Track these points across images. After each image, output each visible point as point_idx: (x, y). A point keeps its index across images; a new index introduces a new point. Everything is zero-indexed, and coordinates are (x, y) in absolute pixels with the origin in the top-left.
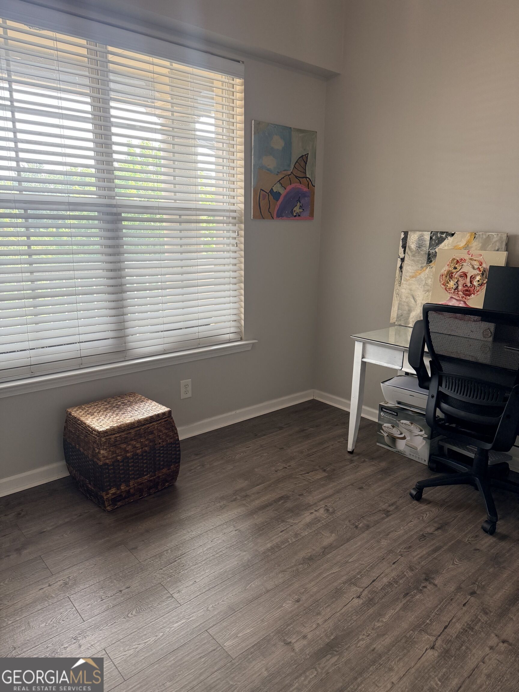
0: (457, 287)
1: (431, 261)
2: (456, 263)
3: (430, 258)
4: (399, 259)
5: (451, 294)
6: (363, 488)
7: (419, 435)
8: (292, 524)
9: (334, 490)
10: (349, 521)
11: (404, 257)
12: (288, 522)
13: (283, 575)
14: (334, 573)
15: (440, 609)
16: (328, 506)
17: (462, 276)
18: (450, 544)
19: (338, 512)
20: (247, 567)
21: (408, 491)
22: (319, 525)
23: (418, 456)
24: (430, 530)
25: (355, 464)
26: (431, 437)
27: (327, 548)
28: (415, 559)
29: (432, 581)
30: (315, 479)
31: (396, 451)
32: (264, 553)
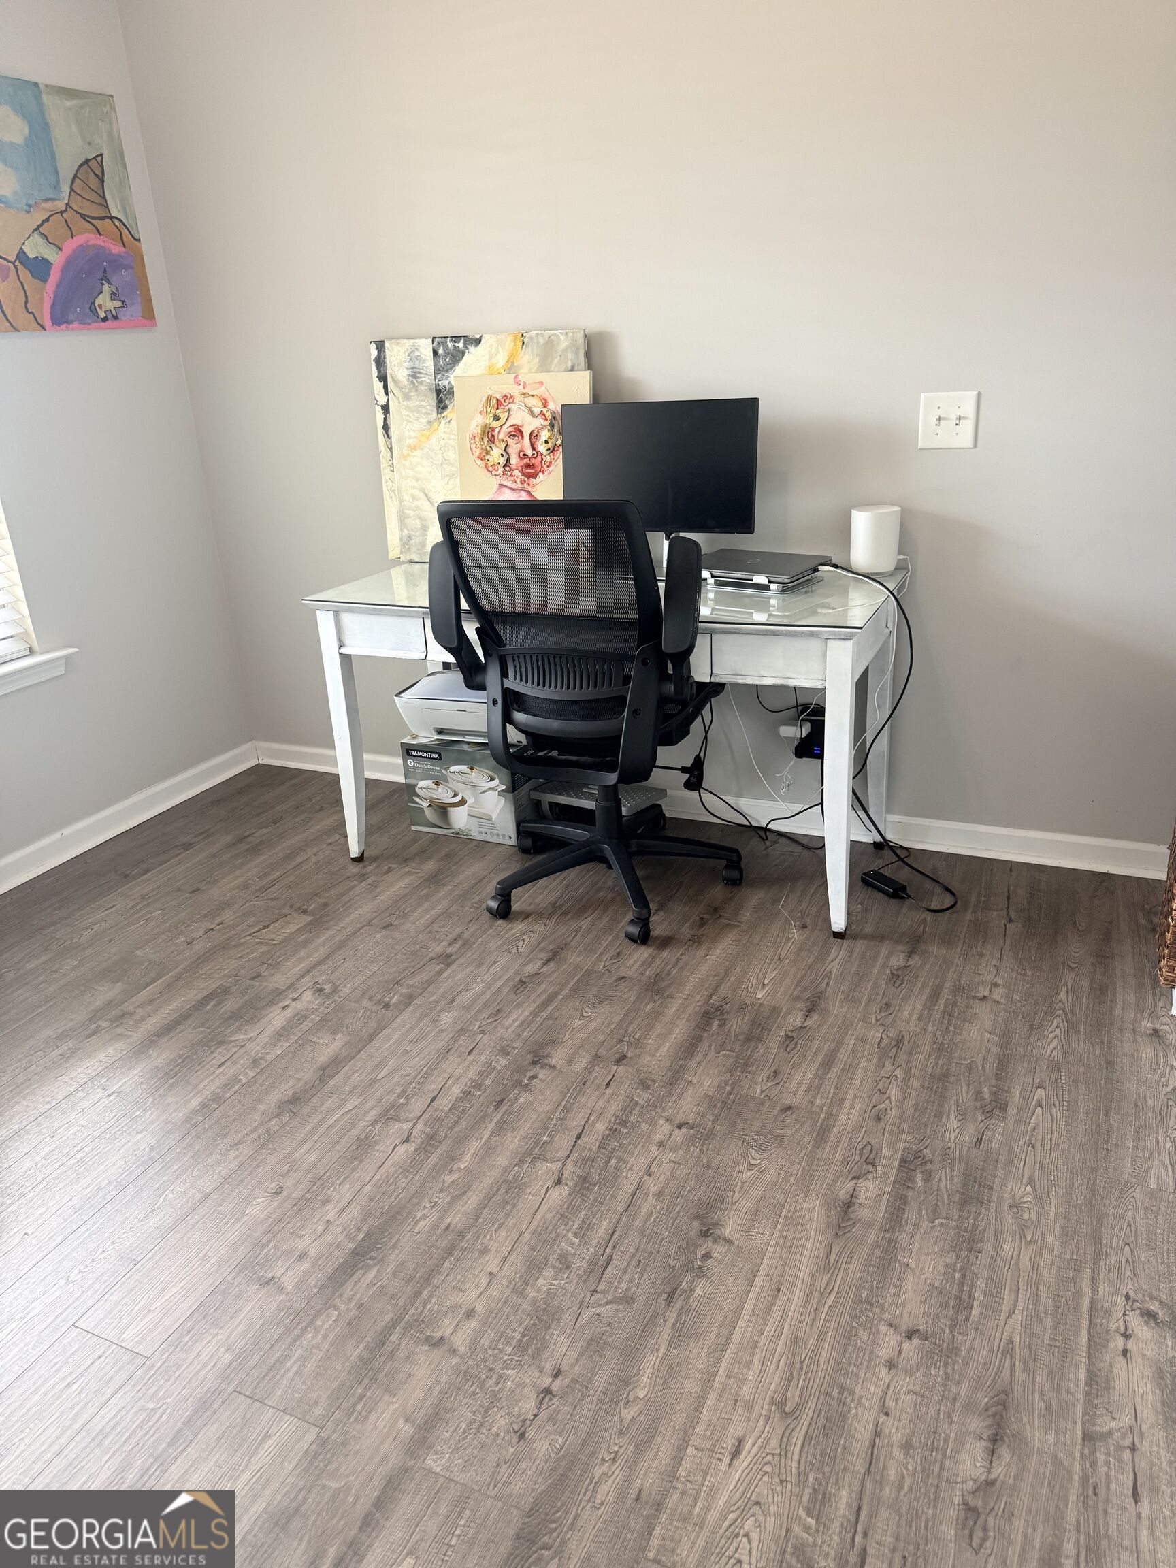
0: (508, 460)
1: (445, 407)
2: (496, 406)
3: (442, 398)
4: (379, 409)
5: (498, 477)
6: (391, 924)
7: (490, 789)
8: (242, 1044)
9: (331, 947)
10: (371, 999)
11: (388, 401)
12: (233, 1041)
13: (237, 1153)
14: (349, 1111)
15: (565, 1107)
16: (320, 982)
17: (513, 435)
18: (572, 983)
19: (345, 986)
20: (150, 1163)
21: (484, 906)
22: (306, 1025)
23: (495, 832)
24: (531, 968)
25: (370, 881)
26: (514, 787)
27: (329, 1066)
28: (510, 1031)
29: (546, 1061)
30: (285, 935)
31: (453, 833)
32: (187, 1121)
